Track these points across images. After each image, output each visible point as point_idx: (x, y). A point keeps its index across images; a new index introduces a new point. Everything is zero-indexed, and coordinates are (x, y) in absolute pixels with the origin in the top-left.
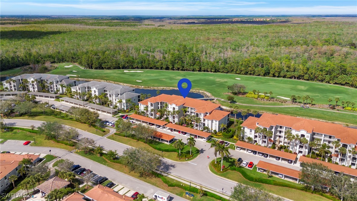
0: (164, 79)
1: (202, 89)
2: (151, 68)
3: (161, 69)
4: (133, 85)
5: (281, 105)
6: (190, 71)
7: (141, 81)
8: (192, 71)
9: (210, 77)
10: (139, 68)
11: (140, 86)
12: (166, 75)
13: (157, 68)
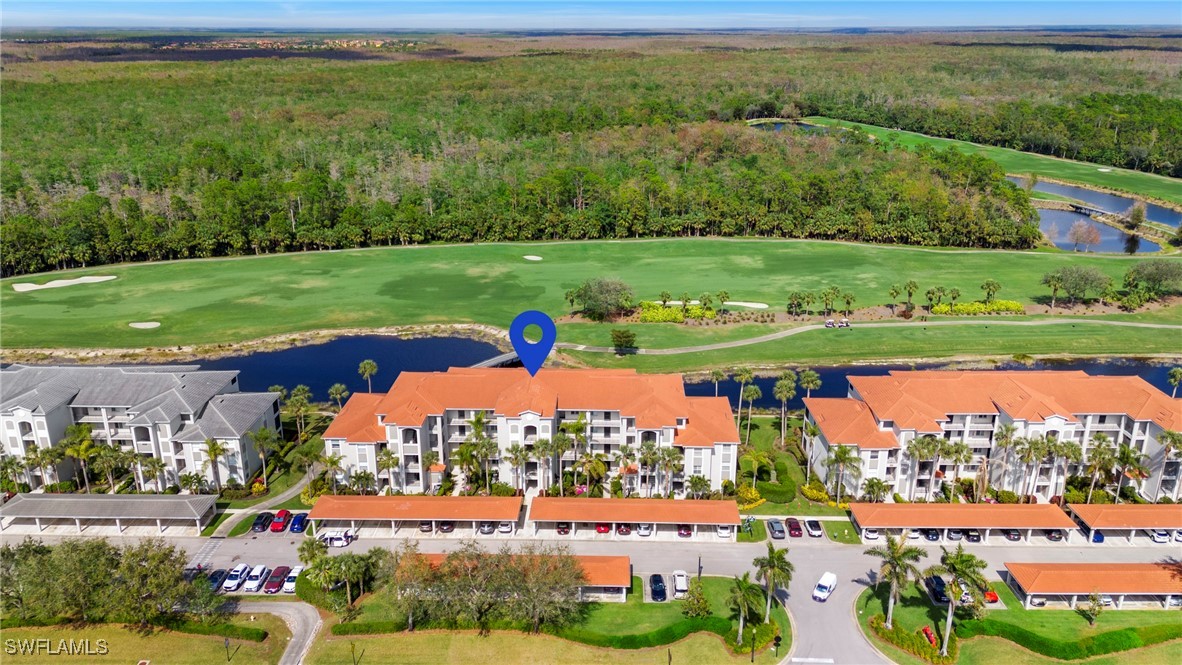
0: (256, 300)
1: (457, 318)
2: (141, 257)
3: (192, 255)
4: (131, 351)
5: (765, 333)
6: (326, 248)
7: (158, 324)
8: (333, 248)
9: (435, 265)
10: (78, 264)
11: (175, 349)
12: (248, 280)
13: (174, 254)
